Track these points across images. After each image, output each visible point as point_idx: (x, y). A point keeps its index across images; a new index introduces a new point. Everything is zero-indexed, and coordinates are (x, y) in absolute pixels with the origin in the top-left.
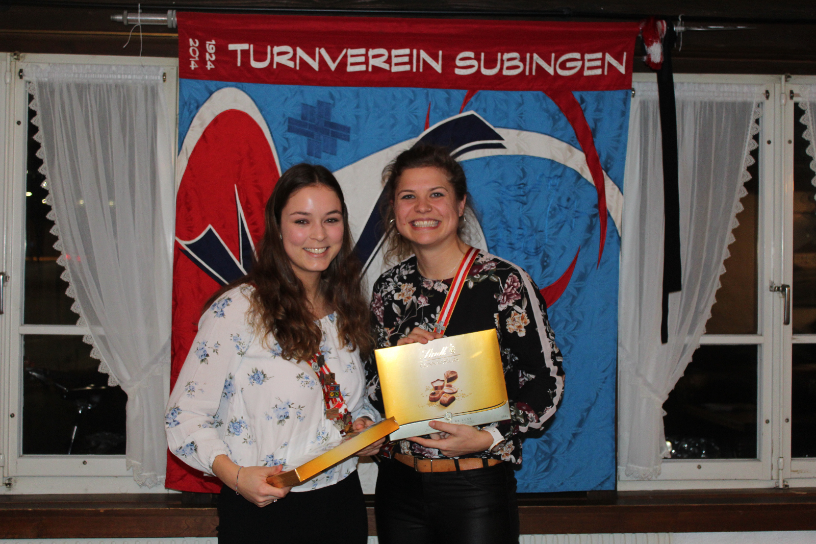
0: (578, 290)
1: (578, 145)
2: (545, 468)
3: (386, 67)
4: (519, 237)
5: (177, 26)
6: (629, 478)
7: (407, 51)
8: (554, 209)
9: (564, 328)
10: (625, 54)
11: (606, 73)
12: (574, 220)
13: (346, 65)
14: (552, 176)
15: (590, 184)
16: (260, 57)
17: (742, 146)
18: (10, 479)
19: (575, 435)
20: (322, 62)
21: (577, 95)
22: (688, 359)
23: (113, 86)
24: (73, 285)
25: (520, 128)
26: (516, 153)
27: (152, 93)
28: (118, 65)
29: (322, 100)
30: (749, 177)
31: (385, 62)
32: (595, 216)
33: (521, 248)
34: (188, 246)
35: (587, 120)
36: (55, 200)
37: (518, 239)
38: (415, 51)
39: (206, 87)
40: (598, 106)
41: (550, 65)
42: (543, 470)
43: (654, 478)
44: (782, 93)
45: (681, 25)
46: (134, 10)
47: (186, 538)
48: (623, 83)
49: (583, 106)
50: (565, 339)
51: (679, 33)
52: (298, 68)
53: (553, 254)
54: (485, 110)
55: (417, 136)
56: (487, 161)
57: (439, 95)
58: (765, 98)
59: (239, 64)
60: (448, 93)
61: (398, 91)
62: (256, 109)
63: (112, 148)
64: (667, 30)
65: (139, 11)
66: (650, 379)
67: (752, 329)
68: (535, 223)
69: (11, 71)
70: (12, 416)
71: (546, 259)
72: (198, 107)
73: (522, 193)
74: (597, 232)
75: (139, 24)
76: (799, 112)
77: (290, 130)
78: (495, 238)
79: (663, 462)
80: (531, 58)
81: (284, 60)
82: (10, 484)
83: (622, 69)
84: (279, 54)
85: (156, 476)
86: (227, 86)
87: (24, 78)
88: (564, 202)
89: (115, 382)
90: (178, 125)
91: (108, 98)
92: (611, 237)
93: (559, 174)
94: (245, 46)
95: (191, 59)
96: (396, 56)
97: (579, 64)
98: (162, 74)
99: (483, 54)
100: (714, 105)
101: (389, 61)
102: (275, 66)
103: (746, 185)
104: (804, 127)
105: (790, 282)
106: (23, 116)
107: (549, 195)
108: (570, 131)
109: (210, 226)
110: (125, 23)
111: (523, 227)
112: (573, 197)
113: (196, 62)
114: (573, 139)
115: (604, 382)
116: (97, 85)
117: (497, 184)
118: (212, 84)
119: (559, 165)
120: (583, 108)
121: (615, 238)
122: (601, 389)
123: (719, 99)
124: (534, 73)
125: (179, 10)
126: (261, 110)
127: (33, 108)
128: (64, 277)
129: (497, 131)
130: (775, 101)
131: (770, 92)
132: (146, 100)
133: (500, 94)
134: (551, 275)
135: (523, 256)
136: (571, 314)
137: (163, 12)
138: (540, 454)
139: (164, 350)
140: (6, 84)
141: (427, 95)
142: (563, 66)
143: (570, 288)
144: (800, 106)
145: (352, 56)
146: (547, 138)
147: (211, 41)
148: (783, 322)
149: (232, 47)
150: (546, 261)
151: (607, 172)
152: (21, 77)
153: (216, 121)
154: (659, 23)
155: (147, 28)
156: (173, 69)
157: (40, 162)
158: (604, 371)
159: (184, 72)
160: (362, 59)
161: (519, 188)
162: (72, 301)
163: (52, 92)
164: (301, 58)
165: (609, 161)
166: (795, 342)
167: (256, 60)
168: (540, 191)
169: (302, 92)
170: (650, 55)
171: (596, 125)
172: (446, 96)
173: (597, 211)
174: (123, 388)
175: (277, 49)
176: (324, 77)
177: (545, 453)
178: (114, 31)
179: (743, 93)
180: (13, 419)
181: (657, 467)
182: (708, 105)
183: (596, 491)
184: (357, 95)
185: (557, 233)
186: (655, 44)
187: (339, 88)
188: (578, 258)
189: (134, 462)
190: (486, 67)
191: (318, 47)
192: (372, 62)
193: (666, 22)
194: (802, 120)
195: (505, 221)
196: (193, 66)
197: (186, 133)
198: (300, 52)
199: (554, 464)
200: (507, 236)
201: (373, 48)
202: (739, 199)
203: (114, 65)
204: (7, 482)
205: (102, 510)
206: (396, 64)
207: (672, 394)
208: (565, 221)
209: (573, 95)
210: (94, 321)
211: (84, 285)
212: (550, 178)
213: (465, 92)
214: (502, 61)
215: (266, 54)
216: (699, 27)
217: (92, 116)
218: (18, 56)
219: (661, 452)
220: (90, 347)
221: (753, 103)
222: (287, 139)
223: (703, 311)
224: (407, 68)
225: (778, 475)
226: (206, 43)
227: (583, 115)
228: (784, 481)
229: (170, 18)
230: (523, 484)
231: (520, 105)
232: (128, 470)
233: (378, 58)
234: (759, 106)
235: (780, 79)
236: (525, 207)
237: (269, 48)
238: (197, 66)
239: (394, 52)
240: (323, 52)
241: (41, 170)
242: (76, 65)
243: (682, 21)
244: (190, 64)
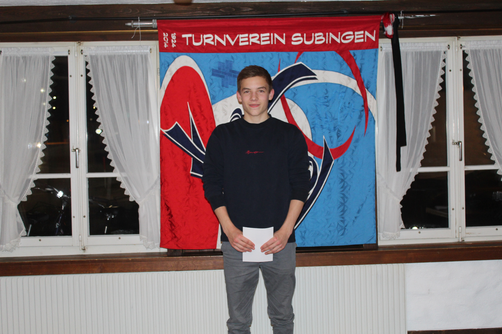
0: (355, 147)
1: (353, 76)
2: (342, 233)
3: (258, 42)
4: (326, 122)
5: (157, 27)
6: (384, 239)
7: (268, 34)
8: (342, 108)
9: (349, 166)
10: (375, 31)
11: (366, 41)
12: (352, 113)
13: (239, 42)
14: (341, 91)
15: (359, 95)
16: (198, 40)
17: (437, 73)
18: (84, 247)
19: (356, 217)
20: (227, 41)
21: (352, 52)
22: (412, 179)
23: (126, 56)
24: (111, 153)
25: (324, 69)
26: (323, 82)
27: (145, 58)
28: (129, 46)
29: (228, 60)
30: (440, 88)
31: (258, 40)
32: (362, 110)
33: (326, 127)
34: (166, 132)
35: (357, 64)
36: (101, 112)
37: (325, 123)
38: (272, 34)
39: (172, 56)
40: (362, 57)
41: (338, 38)
42: (341, 234)
43: (397, 238)
44: (456, 46)
45: (402, 16)
46: (136, 20)
47: (170, 272)
48: (374, 45)
49: (355, 58)
50: (350, 171)
51: (401, 20)
52: (216, 45)
53: (343, 130)
54: (307, 61)
55: (274, 75)
56: (309, 86)
57: (284, 55)
58: (448, 49)
59: (187, 44)
60: (289, 54)
61: (264, 54)
62: (196, 65)
63: (127, 86)
64: (395, 18)
65: (139, 20)
66: (393, 189)
67: (445, 164)
68: (333, 116)
69: (77, 51)
70: (84, 217)
71: (339, 132)
72: (169, 66)
73: (326, 101)
74: (364, 118)
75: (139, 27)
76: (465, 55)
77: (213, 75)
78: (314, 123)
79: (401, 231)
80: (329, 35)
81: (209, 41)
82: (85, 249)
83: (373, 39)
84: (207, 38)
85: (154, 243)
86: (182, 55)
87: (84, 54)
88: (347, 105)
89: (132, 199)
90: (159, 74)
91: (124, 62)
92: (371, 121)
93: (344, 91)
94: (190, 35)
95: (164, 43)
96: (263, 37)
97: (352, 37)
98: (149, 49)
99: (305, 35)
100: (422, 54)
101: (259, 40)
102: (205, 44)
103: (439, 92)
104: (468, 63)
105: (463, 140)
106: (83, 72)
107: (340, 101)
108: (349, 70)
109: (176, 123)
110: (132, 27)
111: (327, 117)
112: (351, 102)
113: (167, 44)
114: (350, 74)
115: (369, 191)
116: (119, 56)
117: (314, 97)
118: (175, 54)
119: (344, 86)
120: (355, 59)
121: (373, 121)
122: (368, 195)
123: (425, 50)
124: (330, 42)
125: (158, 20)
126: (199, 66)
127: (88, 68)
128: (106, 149)
129: (313, 71)
130: (452, 51)
131: (450, 46)
132: (142, 62)
133: (314, 53)
134: (342, 140)
135: (327, 131)
136: (352, 159)
137: (150, 20)
138: (339, 227)
139: (156, 183)
140: (75, 57)
141: (279, 55)
142: (344, 38)
143: (351, 146)
144: (465, 52)
145: (242, 38)
146: (337, 74)
147: (174, 33)
148: (459, 160)
149: (184, 36)
150: (339, 134)
151: (367, 89)
152: (82, 53)
153: (177, 72)
154: (391, 16)
155: (142, 28)
156: (155, 46)
157: (92, 94)
158: (369, 186)
159: (162, 49)
160: (247, 39)
161: (325, 99)
162: (110, 161)
163: (97, 60)
164: (217, 40)
165: (369, 84)
166: (466, 169)
167: (196, 42)
168: (335, 100)
169: (218, 56)
170: (387, 31)
171: (361, 66)
172: (288, 55)
173: (363, 108)
174: (137, 202)
175: (205, 36)
176: (228, 49)
177: (342, 227)
178: (127, 30)
179: (436, 47)
180: (85, 218)
181: (398, 232)
182: (419, 54)
183: (367, 244)
184: (245, 57)
185: (344, 120)
186: (389, 26)
187: (235, 54)
188: (355, 132)
189: (143, 237)
190: (307, 40)
191: (225, 34)
192: (251, 40)
193: (395, 15)
194: (467, 59)
195: (318, 115)
196: (166, 46)
197: (164, 78)
198: (217, 37)
199: (346, 232)
200: (320, 122)
201: (252, 33)
202: (436, 100)
203: (126, 46)
204: (83, 248)
205: (130, 259)
206: (263, 41)
207: (404, 197)
208: (348, 114)
209: (350, 52)
210: (122, 170)
211: (117, 153)
212: (340, 93)
213: (297, 53)
214: (315, 37)
215: (200, 38)
216: (411, 16)
217: (117, 71)
218: (80, 43)
219: (400, 226)
220: (120, 183)
221: (442, 51)
222: (212, 79)
223: (419, 156)
224: (268, 42)
225: (459, 235)
226: (171, 35)
227: (355, 62)
228: (462, 239)
229: (154, 23)
230: (331, 242)
231: (324, 58)
232: (141, 241)
233: (254, 38)
234: (445, 53)
235: (455, 39)
236: (328, 107)
237: (202, 36)
238: (167, 46)
239: (262, 35)
240: (228, 36)
241: (93, 98)
242: (108, 46)
243: (402, 13)
244: (164, 45)
